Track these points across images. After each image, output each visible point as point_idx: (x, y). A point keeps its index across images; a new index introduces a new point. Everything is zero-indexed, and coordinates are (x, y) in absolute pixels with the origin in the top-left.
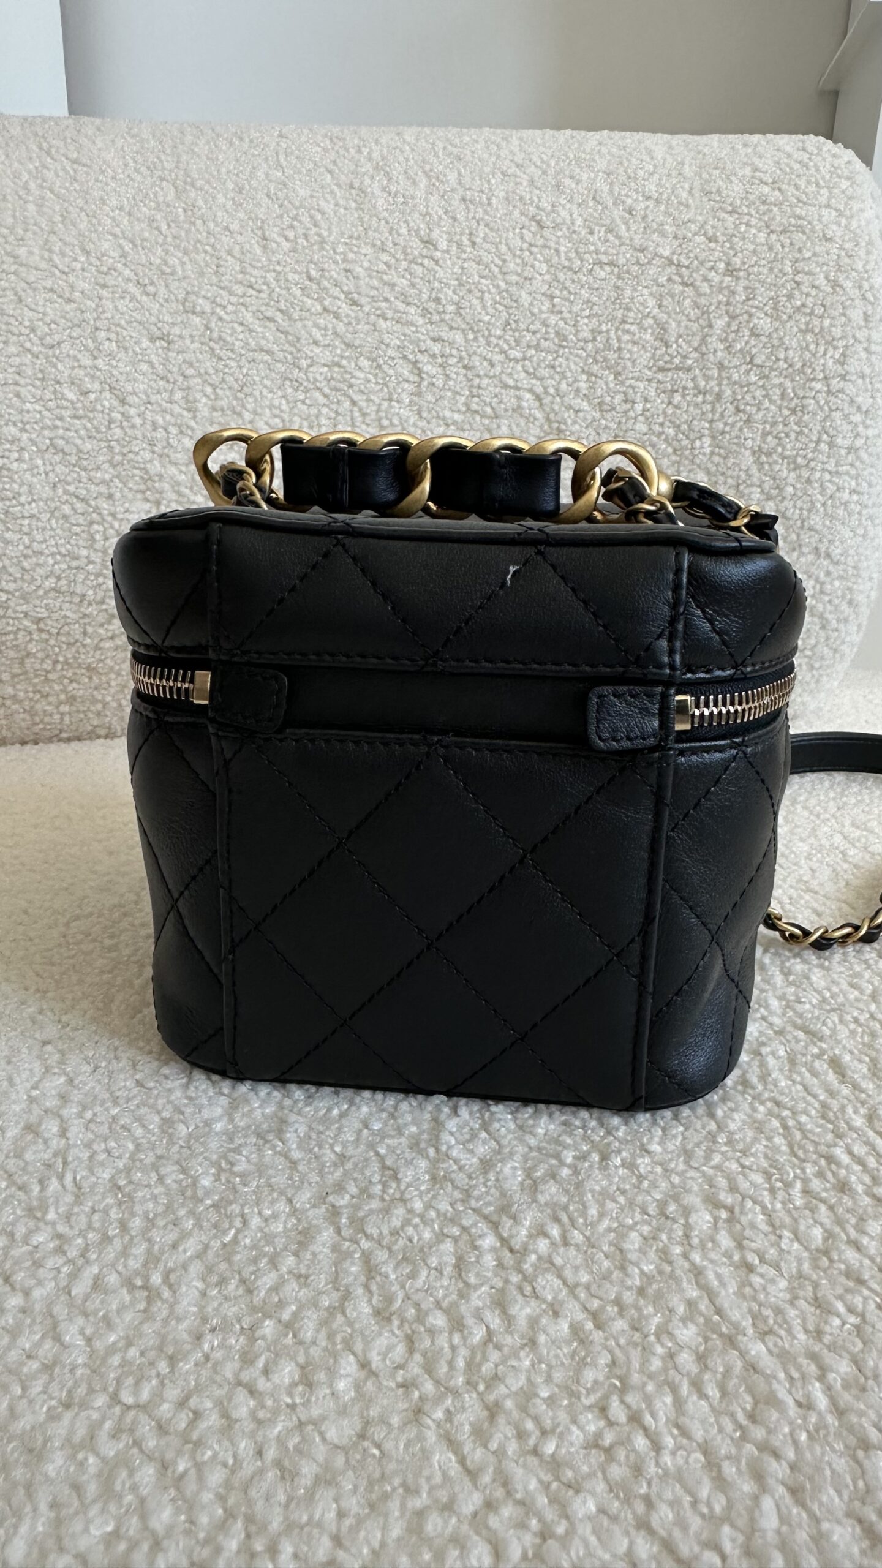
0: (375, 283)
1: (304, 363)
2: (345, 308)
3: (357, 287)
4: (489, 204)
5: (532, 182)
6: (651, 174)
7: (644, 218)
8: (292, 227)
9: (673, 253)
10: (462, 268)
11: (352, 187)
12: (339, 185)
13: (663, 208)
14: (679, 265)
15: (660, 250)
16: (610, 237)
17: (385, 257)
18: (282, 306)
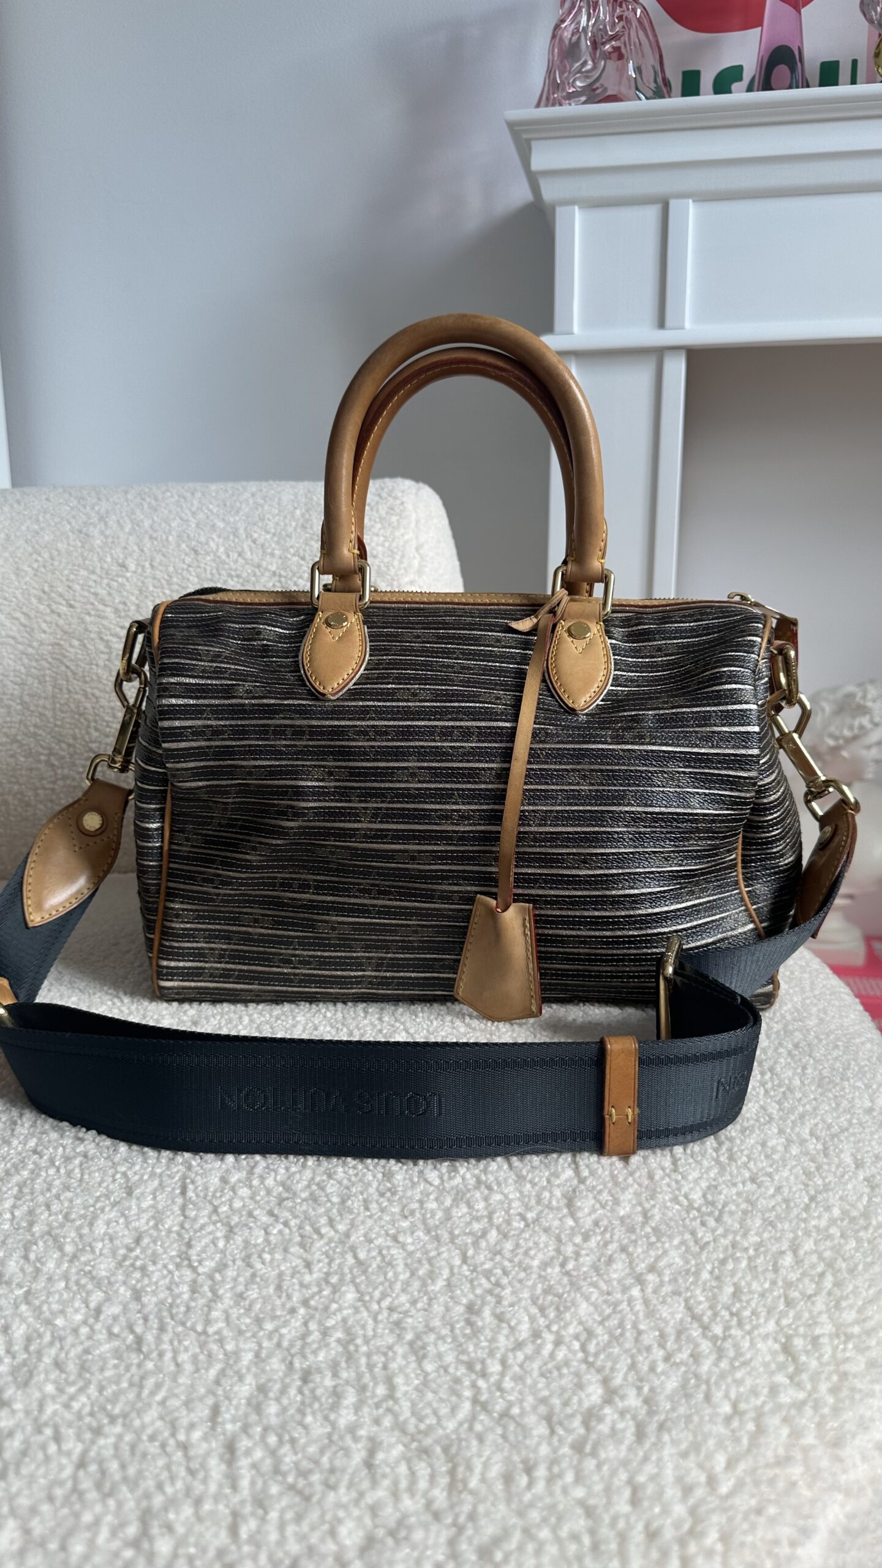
0: (86, 594)
1: (35, 644)
2: (64, 609)
3: (74, 596)
4: (167, 540)
5: (198, 525)
6: (274, 516)
7: (263, 546)
8: (36, 561)
9: (278, 568)
10: (143, 582)
11: (80, 532)
12: (73, 532)
13: (276, 539)
14: (280, 576)
15: (270, 567)
16: (240, 560)
17: (94, 577)
18: (24, 610)
